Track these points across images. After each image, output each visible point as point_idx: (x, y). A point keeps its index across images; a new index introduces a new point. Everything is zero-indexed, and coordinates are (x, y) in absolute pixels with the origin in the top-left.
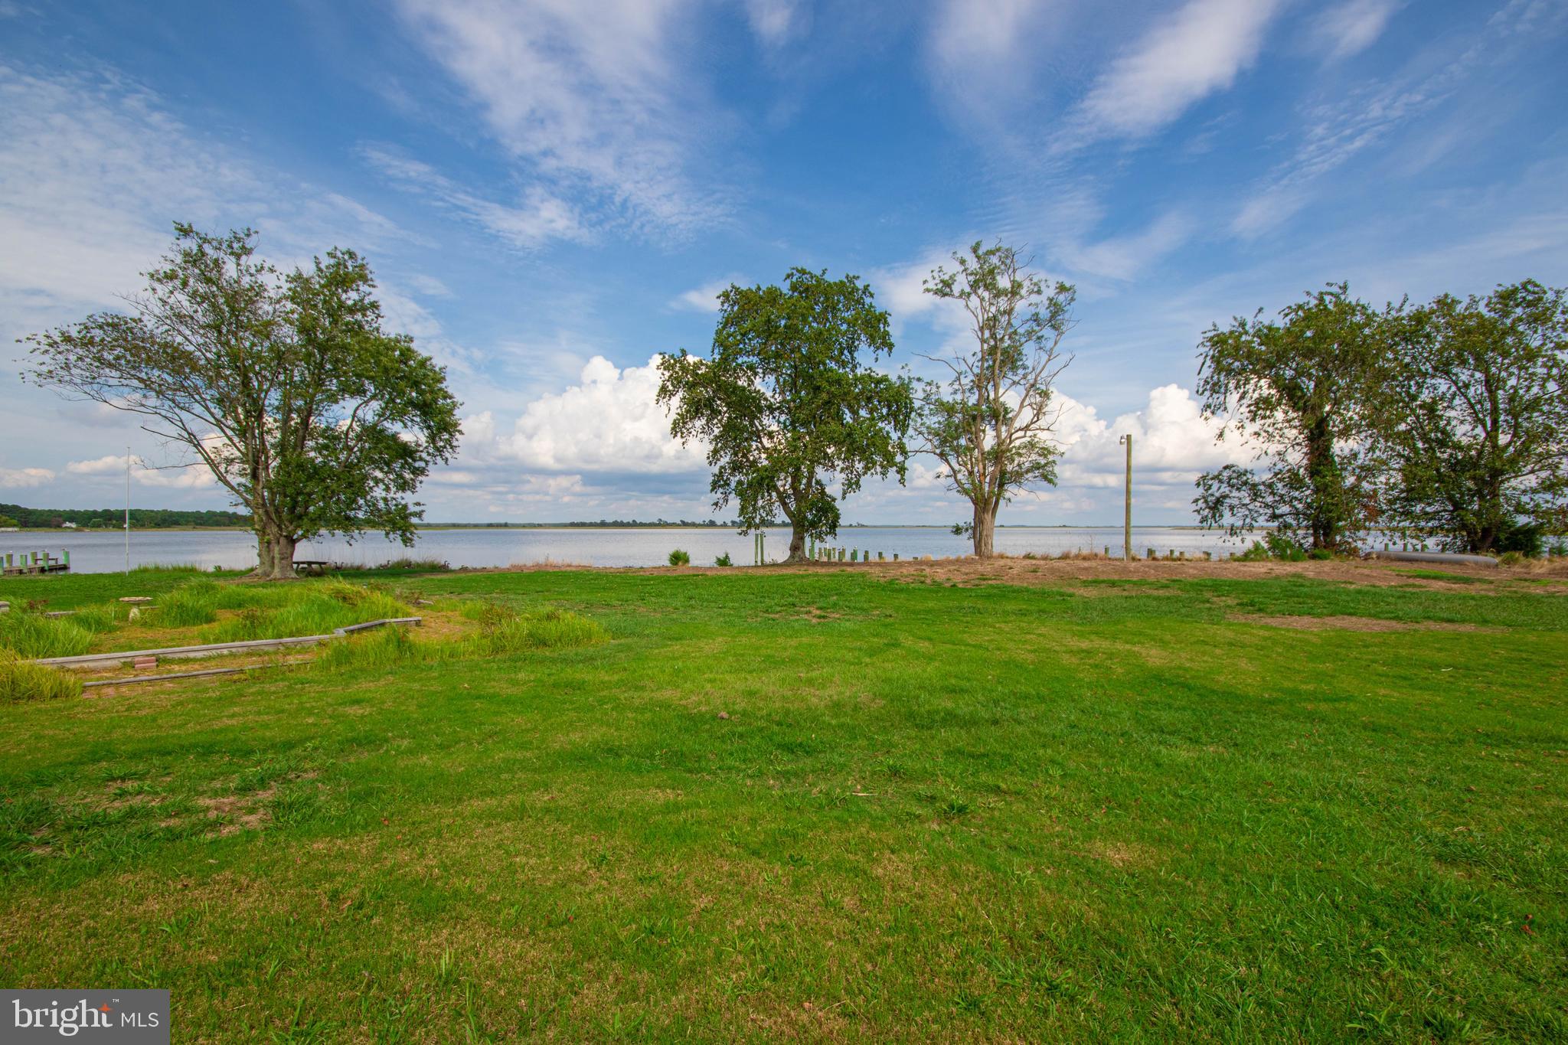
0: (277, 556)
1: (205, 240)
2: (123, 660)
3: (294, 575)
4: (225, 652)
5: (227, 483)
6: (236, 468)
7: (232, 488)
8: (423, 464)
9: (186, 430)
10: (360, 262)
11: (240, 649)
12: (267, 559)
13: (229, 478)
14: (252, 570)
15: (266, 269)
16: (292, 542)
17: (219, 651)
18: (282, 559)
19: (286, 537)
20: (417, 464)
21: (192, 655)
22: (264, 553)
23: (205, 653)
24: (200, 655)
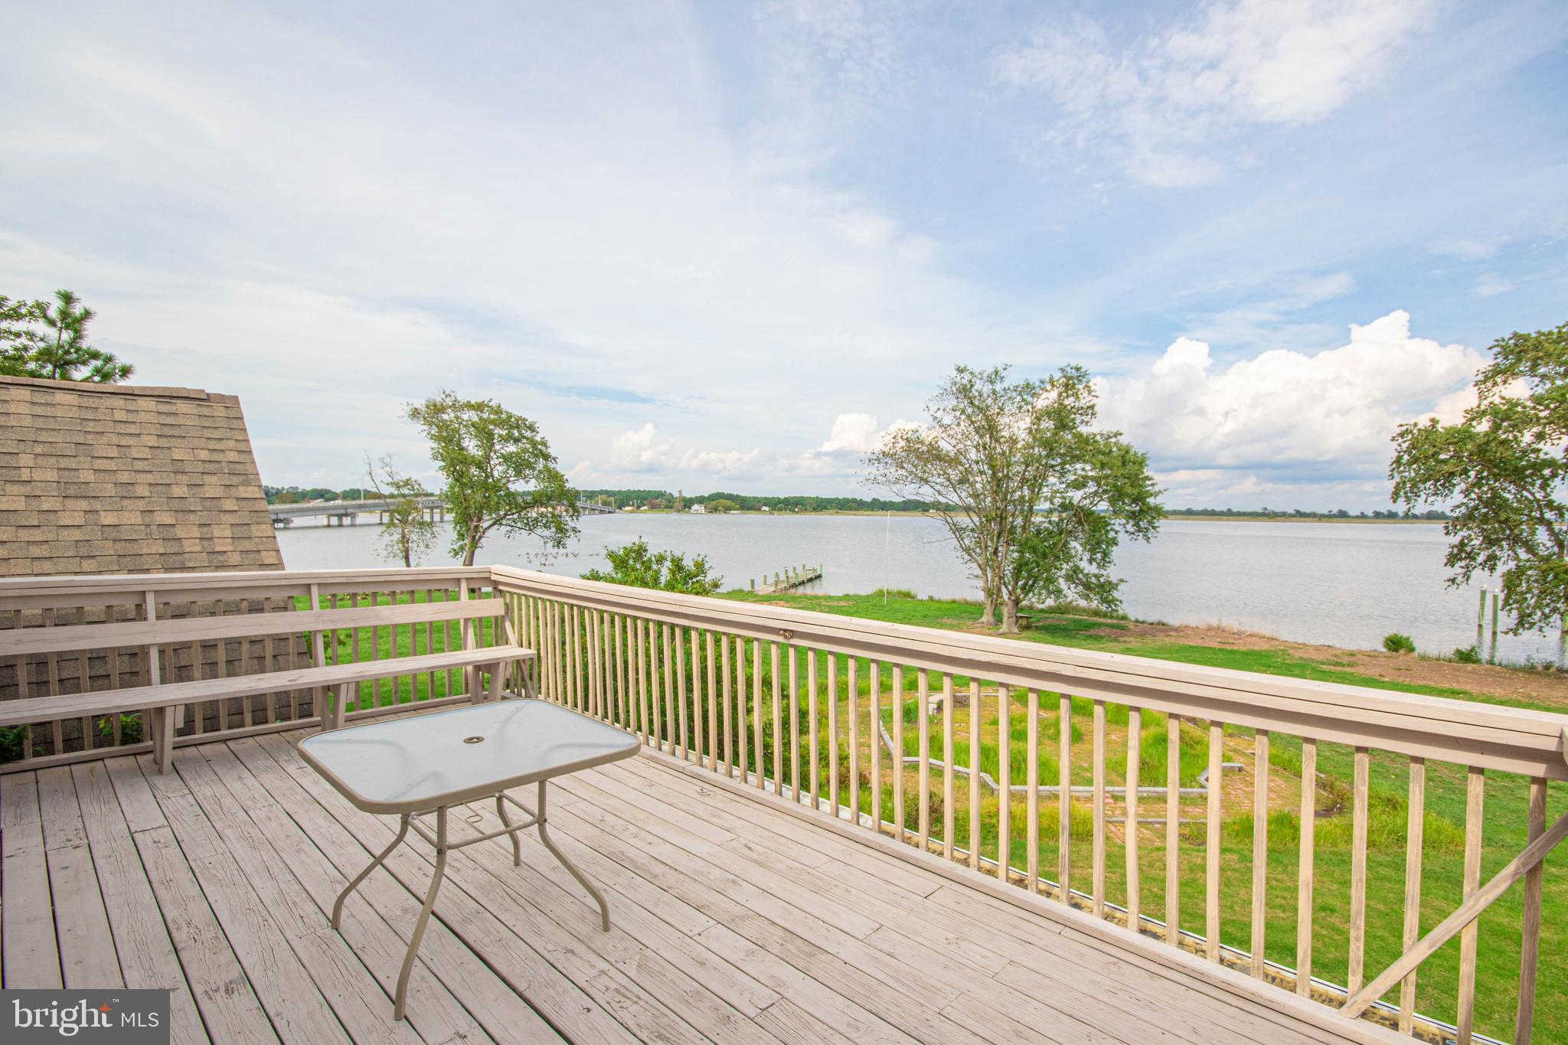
0: (1006, 614)
3: (1016, 631)
12: (992, 612)
16: (1017, 604)
18: (1010, 618)
19: (1013, 600)
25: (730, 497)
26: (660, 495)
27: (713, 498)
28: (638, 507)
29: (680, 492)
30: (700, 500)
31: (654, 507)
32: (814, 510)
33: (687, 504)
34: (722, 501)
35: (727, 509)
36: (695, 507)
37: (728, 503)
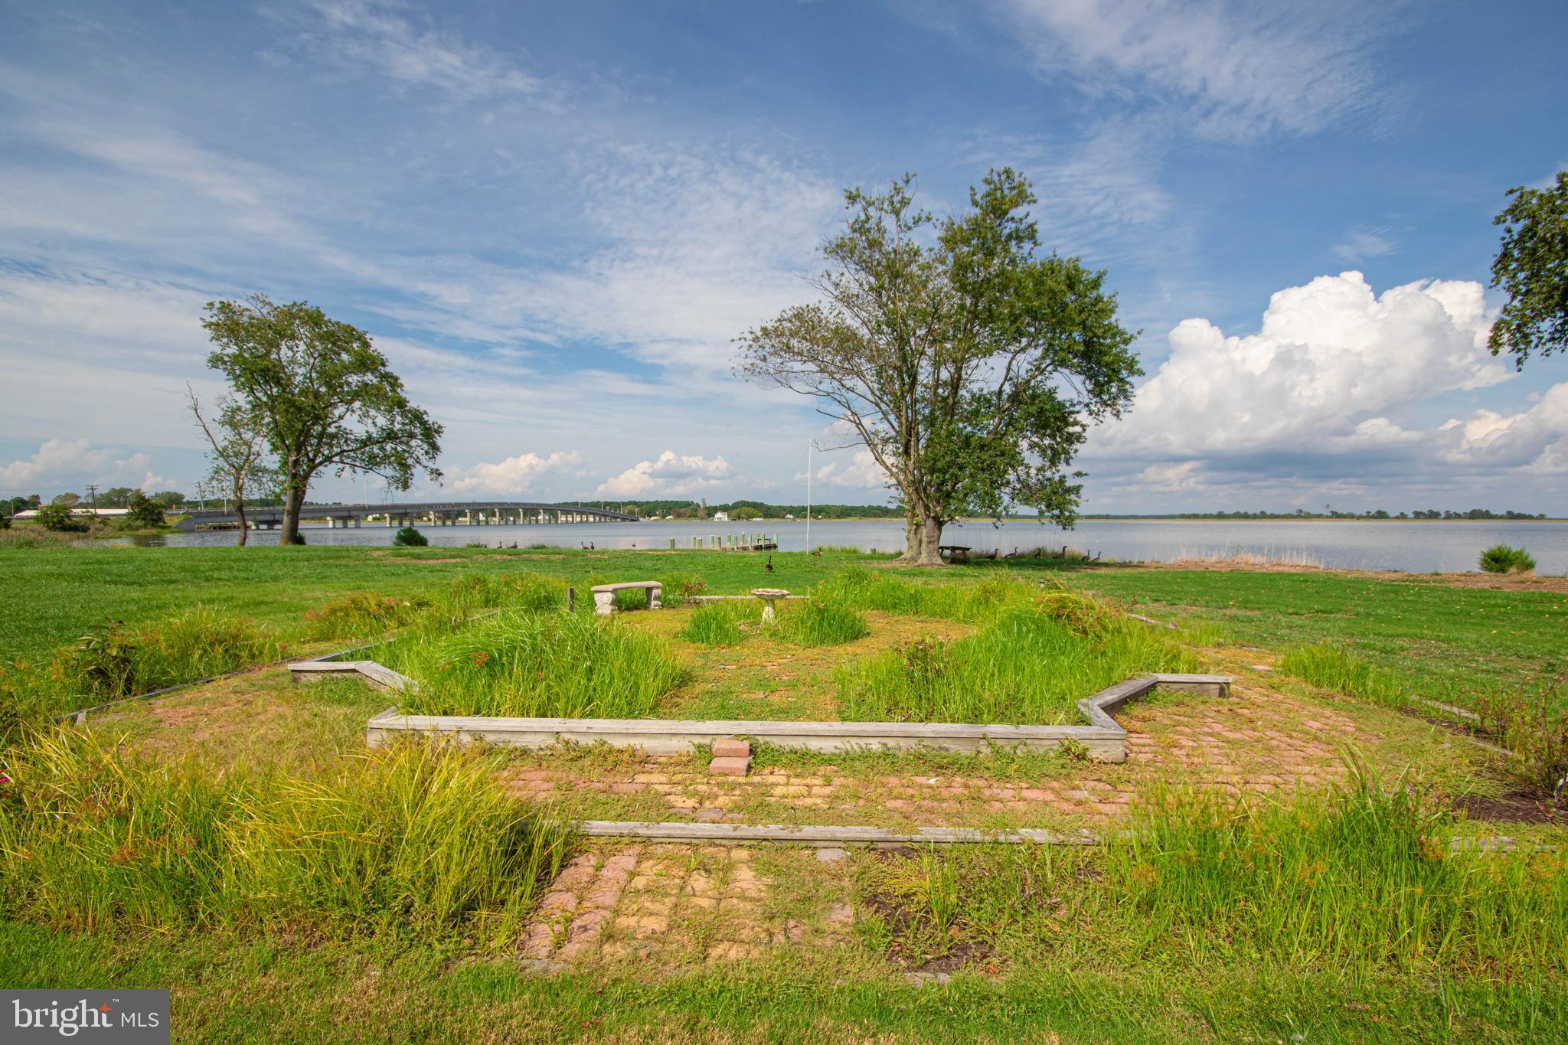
0: (925, 539)
1: (870, 204)
2: (697, 740)
3: (940, 561)
4: (875, 745)
5: (883, 463)
6: (890, 447)
7: (887, 467)
8: (1077, 429)
9: (849, 409)
10: (1017, 180)
11: (903, 743)
12: (915, 543)
13: (885, 457)
14: (900, 554)
15: (924, 218)
16: (939, 524)
17: (862, 742)
18: (929, 543)
19: (933, 518)
20: (1071, 429)
21: (814, 745)
22: (912, 535)
23: (838, 743)
24: (828, 746)
25: (755, 505)
26: (688, 504)
27: (736, 506)
28: (664, 517)
29: (704, 500)
30: (724, 508)
31: (679, 516)
32: (838, 517)
33: (711, 512)
34: (745, 509)
35: (750, 517)
36: (719, 515)
37: (751, 510)
